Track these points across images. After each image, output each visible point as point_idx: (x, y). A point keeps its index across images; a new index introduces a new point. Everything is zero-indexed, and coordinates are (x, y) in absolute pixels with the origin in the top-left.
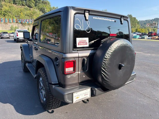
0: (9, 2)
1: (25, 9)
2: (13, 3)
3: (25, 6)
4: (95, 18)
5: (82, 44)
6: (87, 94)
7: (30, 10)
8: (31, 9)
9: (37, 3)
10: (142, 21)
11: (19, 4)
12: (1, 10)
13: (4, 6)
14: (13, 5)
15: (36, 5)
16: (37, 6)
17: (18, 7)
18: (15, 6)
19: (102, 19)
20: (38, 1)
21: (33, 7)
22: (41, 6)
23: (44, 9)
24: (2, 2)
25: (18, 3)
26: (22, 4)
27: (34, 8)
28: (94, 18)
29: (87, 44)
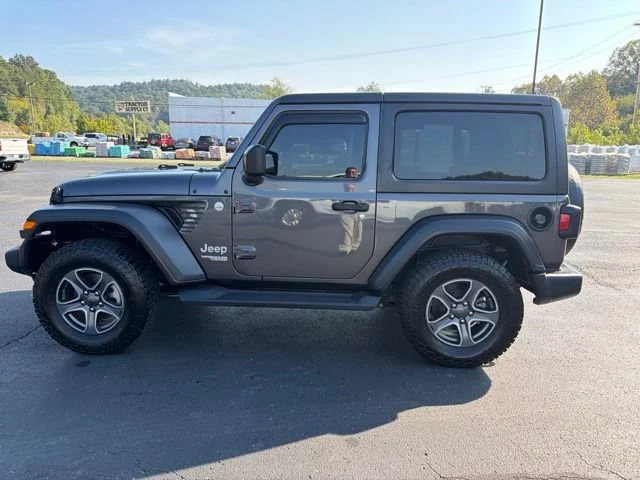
10: (79, 89)
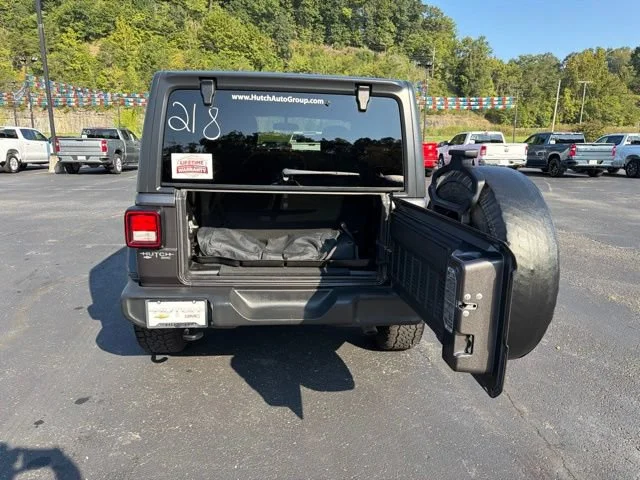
0: (312, 40)
1: (357, 58)
2: (325, 41)
3: (360, 46)
4: (241, 97)
5: (191, 169)
6: (195, 316)
7: (376, 58)
8: (381, 55)
9: (404, 32)
11: (343, 43)
12: (285, 67)
13: (296, 55)
14: (322, 46)
15: (397, 41)
16: (401, 41)
17: (338, 51)
18: (328, 49)
19: (268, 97)
20: (409, 24)
21: (389, 47)
22: (417, 38)
23: (427, 52)
24: (293, 41)
25: (339, 39)
26: (352, 40)
27: (389, 51)
28: (234, 97)
29: (207, 172)
